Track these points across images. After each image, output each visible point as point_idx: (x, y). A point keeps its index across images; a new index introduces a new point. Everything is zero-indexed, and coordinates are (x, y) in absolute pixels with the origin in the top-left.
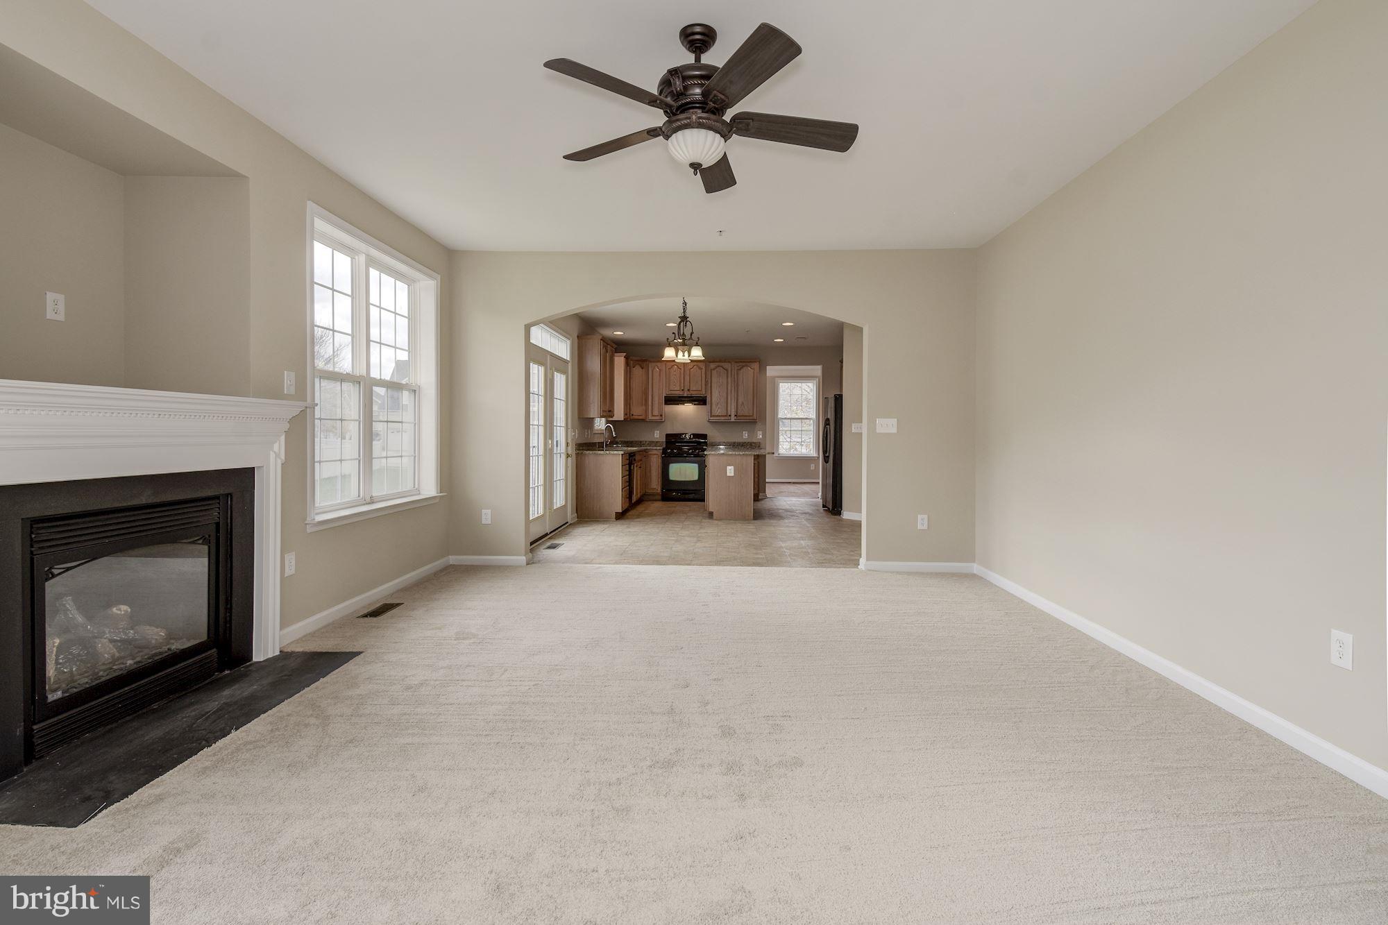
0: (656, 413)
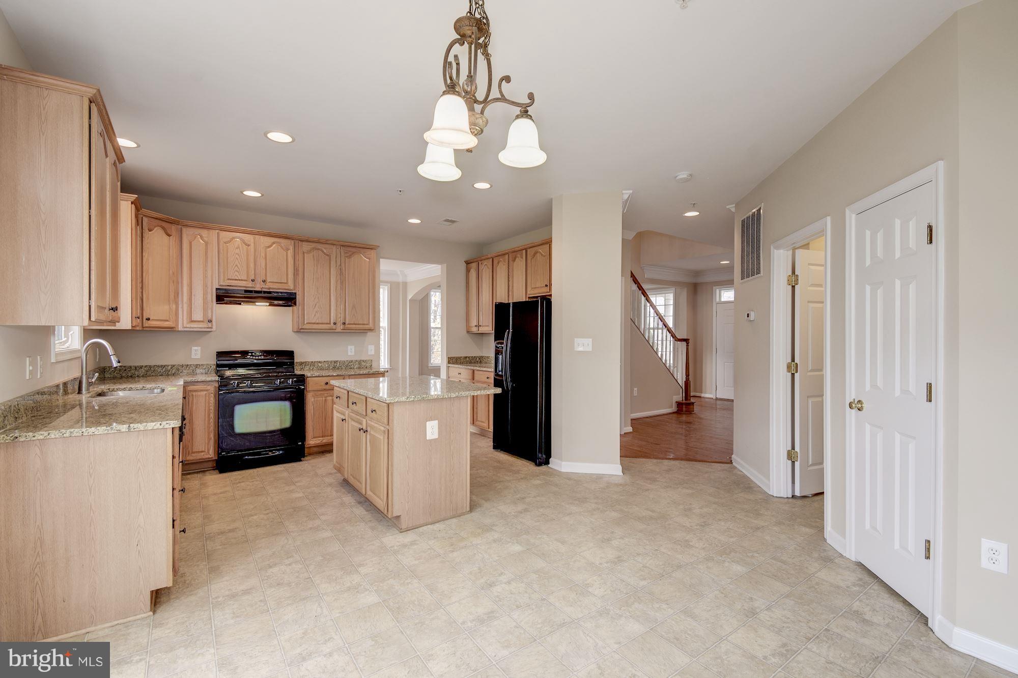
0: (198, 315)
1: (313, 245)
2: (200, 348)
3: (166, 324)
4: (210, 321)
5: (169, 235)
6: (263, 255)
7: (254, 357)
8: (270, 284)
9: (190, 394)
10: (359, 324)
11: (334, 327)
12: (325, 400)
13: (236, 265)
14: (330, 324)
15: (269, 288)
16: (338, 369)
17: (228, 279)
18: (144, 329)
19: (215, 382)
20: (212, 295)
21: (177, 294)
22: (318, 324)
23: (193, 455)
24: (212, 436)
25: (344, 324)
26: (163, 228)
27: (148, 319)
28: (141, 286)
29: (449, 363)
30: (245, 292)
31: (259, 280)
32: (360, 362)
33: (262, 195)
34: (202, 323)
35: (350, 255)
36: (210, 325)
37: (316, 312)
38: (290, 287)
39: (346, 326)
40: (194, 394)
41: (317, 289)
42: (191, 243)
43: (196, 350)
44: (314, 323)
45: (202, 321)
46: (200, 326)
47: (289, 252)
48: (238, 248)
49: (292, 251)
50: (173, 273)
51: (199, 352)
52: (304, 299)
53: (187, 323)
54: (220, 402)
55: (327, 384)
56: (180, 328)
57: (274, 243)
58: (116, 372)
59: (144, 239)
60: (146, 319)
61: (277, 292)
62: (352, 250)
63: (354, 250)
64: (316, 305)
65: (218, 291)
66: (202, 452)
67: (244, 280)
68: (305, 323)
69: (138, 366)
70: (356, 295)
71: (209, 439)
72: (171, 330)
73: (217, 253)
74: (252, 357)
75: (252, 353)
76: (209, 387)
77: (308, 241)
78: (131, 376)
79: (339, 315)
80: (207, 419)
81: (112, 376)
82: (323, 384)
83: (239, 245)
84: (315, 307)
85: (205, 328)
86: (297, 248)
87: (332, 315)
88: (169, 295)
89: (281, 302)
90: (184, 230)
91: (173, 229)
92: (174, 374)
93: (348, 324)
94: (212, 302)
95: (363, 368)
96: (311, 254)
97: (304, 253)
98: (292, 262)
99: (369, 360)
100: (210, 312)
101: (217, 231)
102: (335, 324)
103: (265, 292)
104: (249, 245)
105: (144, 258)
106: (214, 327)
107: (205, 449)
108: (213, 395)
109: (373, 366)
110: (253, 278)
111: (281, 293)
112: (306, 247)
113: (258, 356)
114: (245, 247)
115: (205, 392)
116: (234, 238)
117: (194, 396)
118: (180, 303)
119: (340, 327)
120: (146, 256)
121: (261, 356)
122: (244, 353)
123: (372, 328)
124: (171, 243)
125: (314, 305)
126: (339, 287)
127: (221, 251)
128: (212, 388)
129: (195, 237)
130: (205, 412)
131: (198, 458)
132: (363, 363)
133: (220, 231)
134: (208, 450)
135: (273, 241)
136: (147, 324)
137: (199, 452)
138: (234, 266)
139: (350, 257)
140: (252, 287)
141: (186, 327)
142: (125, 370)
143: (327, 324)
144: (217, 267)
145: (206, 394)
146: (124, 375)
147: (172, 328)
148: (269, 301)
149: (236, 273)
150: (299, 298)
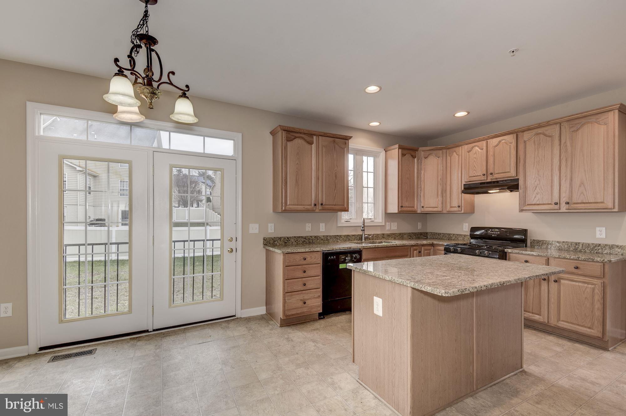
1: (534, 132)
5: (439, 157)
8: (497, 175)
13: (474, 166)
15: (496, 179)
16: (580, 251)
17: (470, 177)
20: (461, 189)
22: (538, 204)
26: (435, 154)
30: (481, 185)
31: (489, 173)
33: (469, 113)
36: (460, 209)
37: (537, 193)
38: (513, 174)
39: (571, 206)
41: (538, 171)
44: (535, 204)
48: (476, 153)
49: (514, 145)
52: (526, 183)
56: (446, 212)
64: (536, 187)
65: (465, 186)
67: (479, 176)
70: (585, 171)
74: (491, 232)
75: (491, 229)
77: (530, 129)
84: (536, 189)
86: (518, 140)
94: (462, 193)
96: (533, 140)
103: (495, 182)
104: (482, 149)
110: (485, 173)
112: (527, 135)
113: (497, 232)
114: (480, 151)
119: (563, 208)
122: (486, 230)
125: (534, 188)
129: (453, 154)
139: (578, 130)
140: (485, 180)
149: (475, 172)
150: (521, 183)
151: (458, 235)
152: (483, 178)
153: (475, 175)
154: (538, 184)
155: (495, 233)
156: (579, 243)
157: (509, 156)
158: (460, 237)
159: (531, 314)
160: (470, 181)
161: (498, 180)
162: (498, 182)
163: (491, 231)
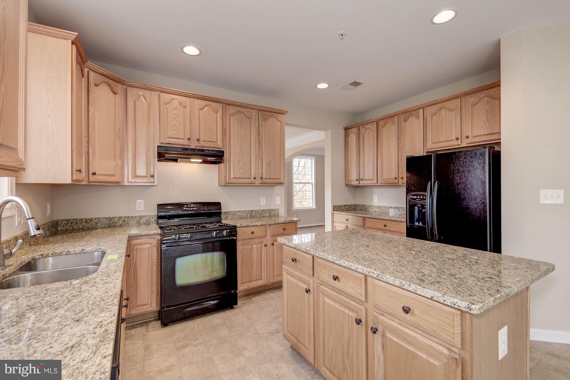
0: (141, 171)
1: (238, 109)
2: (143, 201)
3: (112, 179)
4: (153, 176)
5: (115, 93)
6: (197, 116)
7: (189, 209)
8: (203, 142)
9: (135, 248)
10: (273, 179)
11: (254, 181)
12: (251, 248)
13: (175, 125)
14: (250, 178)
16: (254, 217)
17: (168, 137)
18: (91, 184)
19: (157, 235)
20: (154, 152)
21: (123, 151)
22: (241, 178)
23: (137, 308)
24: (155, 288)
25: (262, 178)
26: (109, 85)
27: (94, 174)
28: (87, 140)
29: (334, 210)
30: (182, 150)
31: (194, 138)
32: (270, 211)
34: (146, 178)
35: (266, 119)
36: (152, 179)
37: (240, 168)
38: (219, 145)
39: (264, 180)
40: (138, 247)
41: (241, 147)
42: (135, 103)
43: (140, 203)
44: (238, 178)
45: (146, 177)
46: (144, 181)
47: (218, 114)
48: (176, 109)
49: (221, 114)
50: (119, 130)
51: (142, 205)
52: (230, 156)
53: (133, 178)
54: (163, 256)
55: (253, 233)
56: (126, 183)
57: (206, 106)
58: (68, 225)
59: (90, 93)
60: (93, 174)
61: (209, 150)
62: (267, 114)
63: (269, 114)
64: (240, 162)
65: (159, 149)
66: (145, 305)
67: (182, 139)
68: (232, 177)
69: (88, 219)
70: (270, 153)
71: (152, 292)
72: (118, 184)
73: (158, 113)
74: (187, 209)
75: (187, 205)
76: (152, 241)
77: (233, 105)
78: (82, 229)
79: (258, 171)
80: (150, 272)
81: (64, 229)
82: (250, 233)
83: (177, 107)
84: (239, 164)
85: (148, 182)
86: (224, 111)
87: (252, 170)
88: (115, 151)
89: (213, 159)
90: (129, 89)
91: (119, 88)
92: (120, 225)
93: (265, 179)
94: (154, 158)
95: (272, 216)
96: (236, 116)
97: (230, 116)
98: (221, 124)
99: (277, 209)
100: (152, 167)
101: (158, 93)
102: (255, 178)
103: (199, 150)
104: (185, 107)
105: (90, 112)
106: (156, 182)
107: (148, 302)
108: (155, 248)
109: (279, 214)
110: (189, 137)
111: (212, 151)
112: (232, 110)
113: (193, 208)
114: (182, 108)
115: (149, 245)
116: (172, 99)
117: (138, 250)
118: (126, 159)
119: (258, 181)
120: (92, 110)
121: (194, 207)
122: (180, 205)
123: (283, 182)
124: (117, 101)
125: (238, 162)
126: (257, 147)
127: (162, 111)
128: (155, 241)
129: (139, 98)
130: (149, 264)
131: (142, 311)
132: (272, 212)
133: (160, 93)
134: (151, 303)
135: (205, 104)
136: (92, 178)
137: (142, 305)
138: (173, 125)
139: (265, 120)
140: (188, 146)
141: (131, 182)
142: (77, 223)
143: (249, 178)
144: (158, 126)
145: (149, 247)
146: (75, 227)
147: (118, 183)
148: (203, 157)
149: (175, 132)
150: (226, 155)
151: (128, 217)
152: (187, 142)
153: (176, 137)
154: (241, 160)
155: (191, 209)
156: (253, 210)
157: (215, 125)
158: (133, 220)
159: (254, 282)
160: (168, 144)
161: (204, 148)
162: (202, 150)
163: (186, 207)
